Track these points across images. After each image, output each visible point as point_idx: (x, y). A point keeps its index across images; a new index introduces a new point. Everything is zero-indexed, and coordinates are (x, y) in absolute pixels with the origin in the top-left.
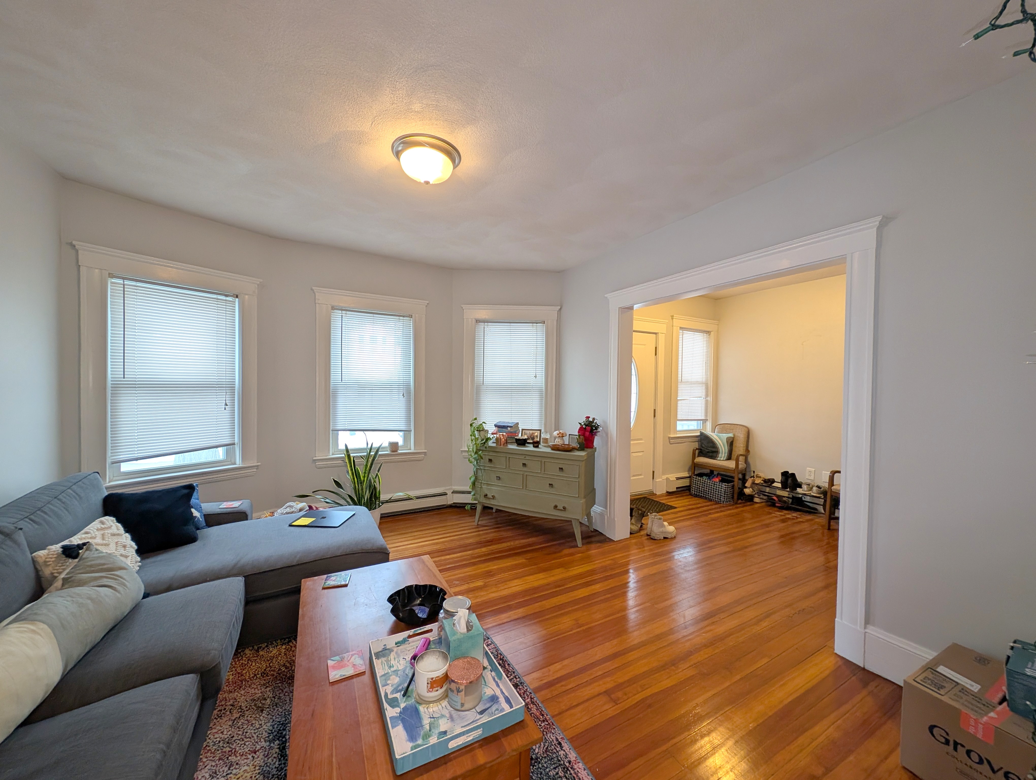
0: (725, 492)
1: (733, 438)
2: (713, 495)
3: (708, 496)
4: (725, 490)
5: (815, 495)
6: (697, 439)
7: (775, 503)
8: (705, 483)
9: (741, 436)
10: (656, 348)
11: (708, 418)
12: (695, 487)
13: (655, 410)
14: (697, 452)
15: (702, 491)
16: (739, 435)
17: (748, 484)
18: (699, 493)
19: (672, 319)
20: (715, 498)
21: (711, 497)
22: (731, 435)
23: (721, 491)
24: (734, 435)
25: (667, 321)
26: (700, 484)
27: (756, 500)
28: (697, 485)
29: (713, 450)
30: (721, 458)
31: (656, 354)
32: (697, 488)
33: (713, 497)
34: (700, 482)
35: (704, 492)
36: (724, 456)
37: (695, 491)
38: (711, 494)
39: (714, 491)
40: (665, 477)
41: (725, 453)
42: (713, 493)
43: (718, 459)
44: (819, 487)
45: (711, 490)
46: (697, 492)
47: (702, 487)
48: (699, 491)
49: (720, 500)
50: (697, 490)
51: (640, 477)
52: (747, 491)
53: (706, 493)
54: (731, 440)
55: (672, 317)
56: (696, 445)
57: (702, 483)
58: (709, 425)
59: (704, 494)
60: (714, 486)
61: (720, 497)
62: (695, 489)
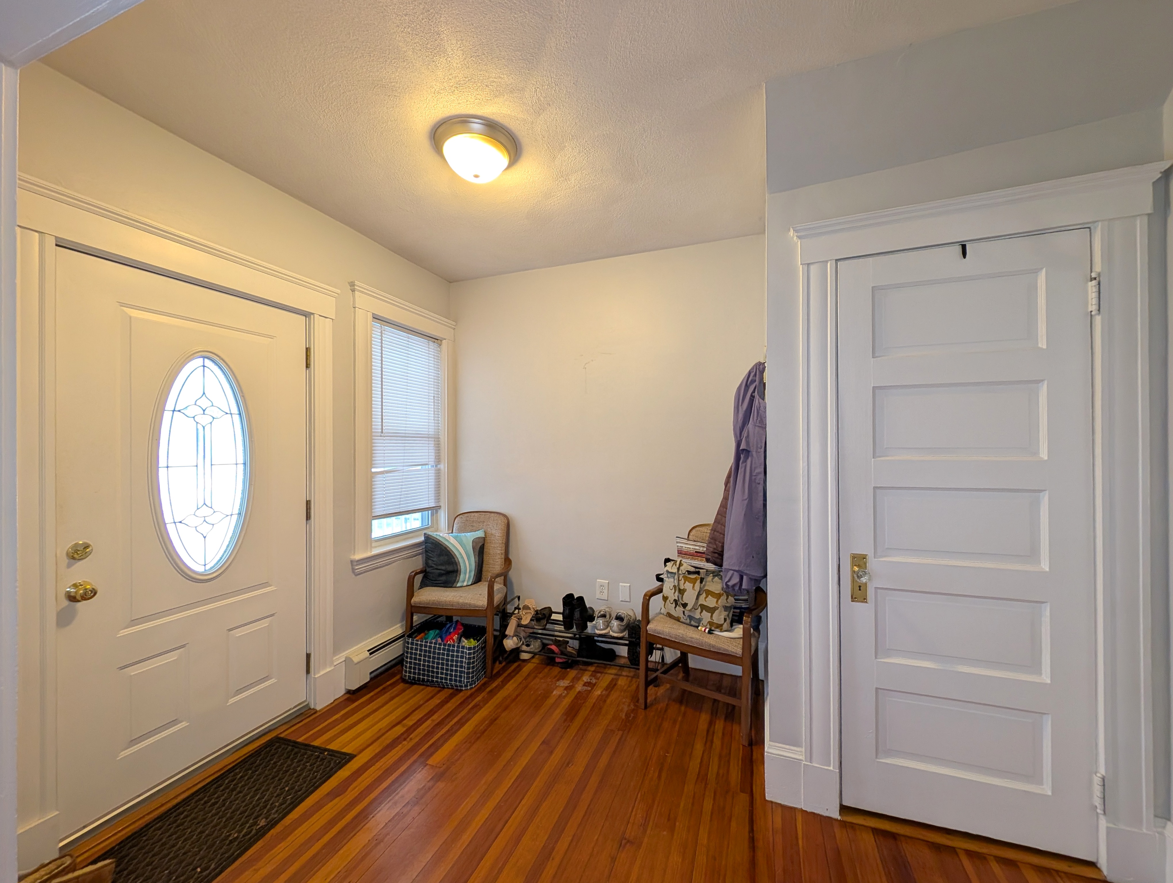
0: (469, 663)
1: (484, 539)
2: (446, 674)
3: (437, 677)
4: (470, 658)
5: (615, 635)
6: (420, 549)
7: (554, 658)
8: (430, 652)
9: (497, 533)
10: (308, 350)
11: (442, 504)
12: (411, 663)
13: (308, 503)
14: (419, 578)
15: (424, 670)
16: (494, 532)
17: (510, 630)
18: (419, 674)
19: (353, 291)
20: (451, 680)
21: (442, 678)
22: (480, 534)
23: (462, 662)
24: (485, 533)
25: (339, 291)
26: (420, 655)
27: (525, 656)
28: (415, 659)
29: (450, 568)
30: (464, 581)
31: (308, 366)
32: (415, 664)
33: (446, 679)
34: (421, 650)
35: (428, 671)
36: (469, 578)
37: (410, 672)
38: (442, 673)
39: (447, 665)
40: (340, 658)
41: (470, 571)
42: (447, 670)
43: (459, 585)
44: (619, 618)
45: (443, 664)
46: (414, 673)
47: (424, 661)
48: (419, 669)
49: (460, 681)
50: (415, 669)
51: (267, 683)
52: (509, 643)
53: (433, 672)
54: (481, 544)
55: (352, 284)
56: (418, 563)
57: (425, 651)
58: (443, 517)
59: (428, 676)
60: (448, 655)
61: (461, 677)
62: (410, 668)
